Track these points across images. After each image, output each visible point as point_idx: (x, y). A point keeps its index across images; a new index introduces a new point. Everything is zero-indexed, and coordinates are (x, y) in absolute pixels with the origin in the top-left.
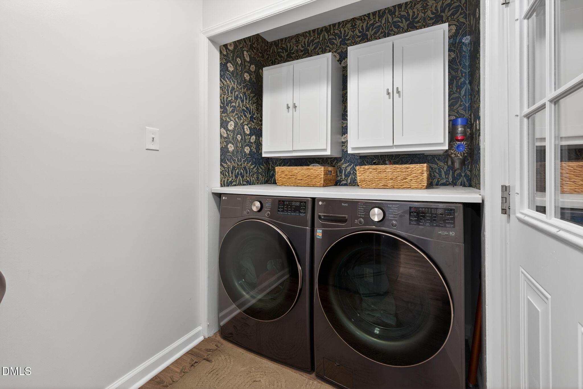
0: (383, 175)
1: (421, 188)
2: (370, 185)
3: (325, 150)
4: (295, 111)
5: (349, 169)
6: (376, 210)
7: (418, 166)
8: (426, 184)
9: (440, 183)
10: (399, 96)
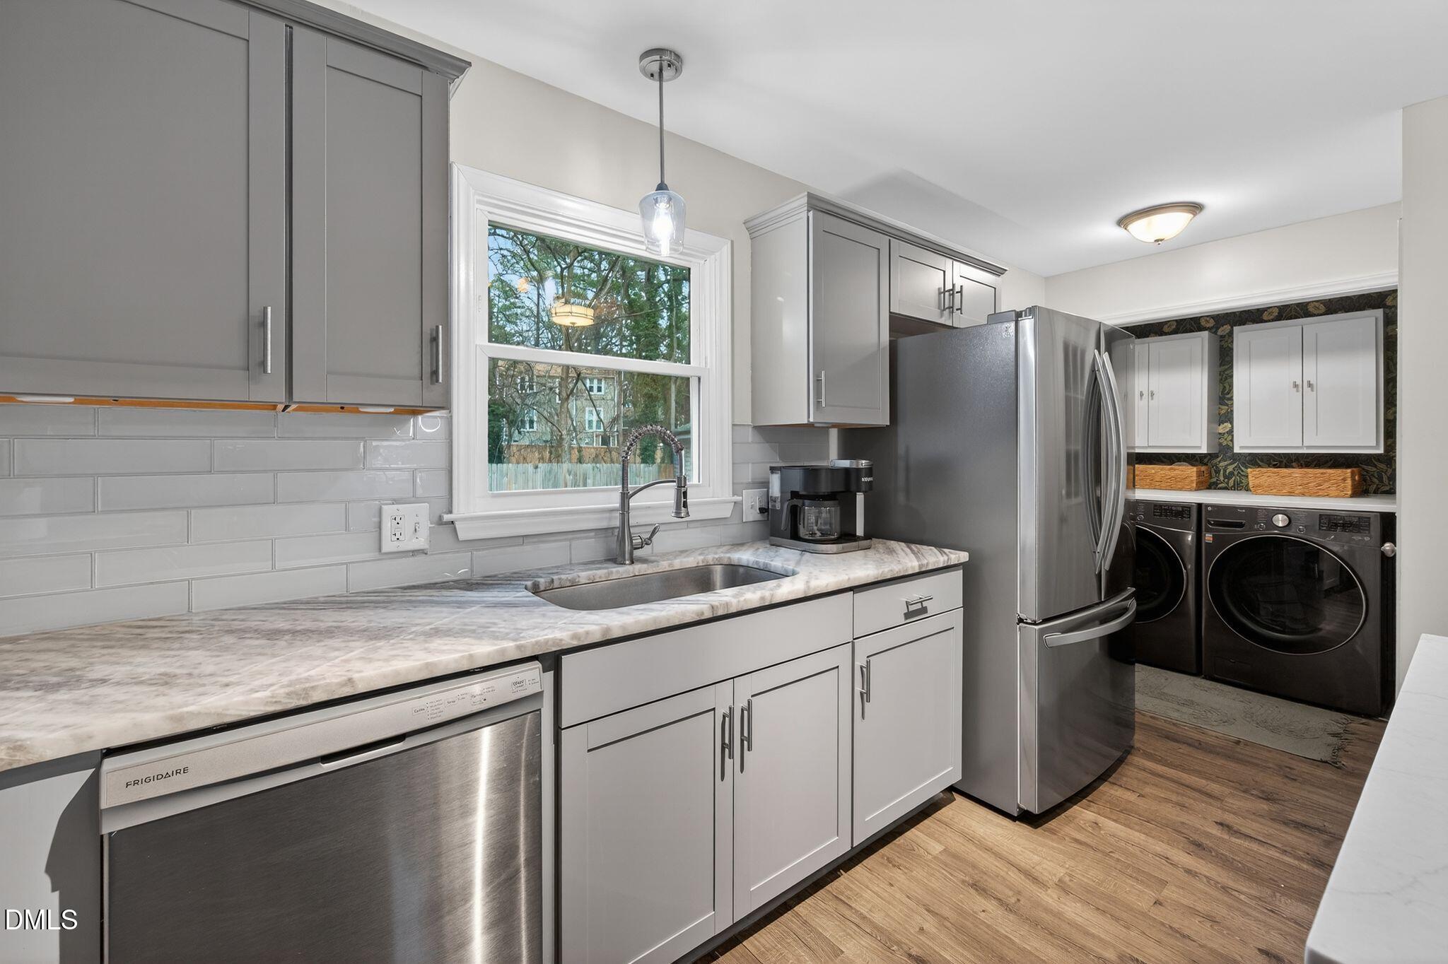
0: (1287, 480)
1: (1343, 497)
2: (1268, 490)
3: (1199, 447)
4: (1152, 399)
5: (1230, 469)
6: (1280, 516)
7: (1339, 471)
8: (1350, 493)
9: (1380, 490)
10: (1312, 390)
